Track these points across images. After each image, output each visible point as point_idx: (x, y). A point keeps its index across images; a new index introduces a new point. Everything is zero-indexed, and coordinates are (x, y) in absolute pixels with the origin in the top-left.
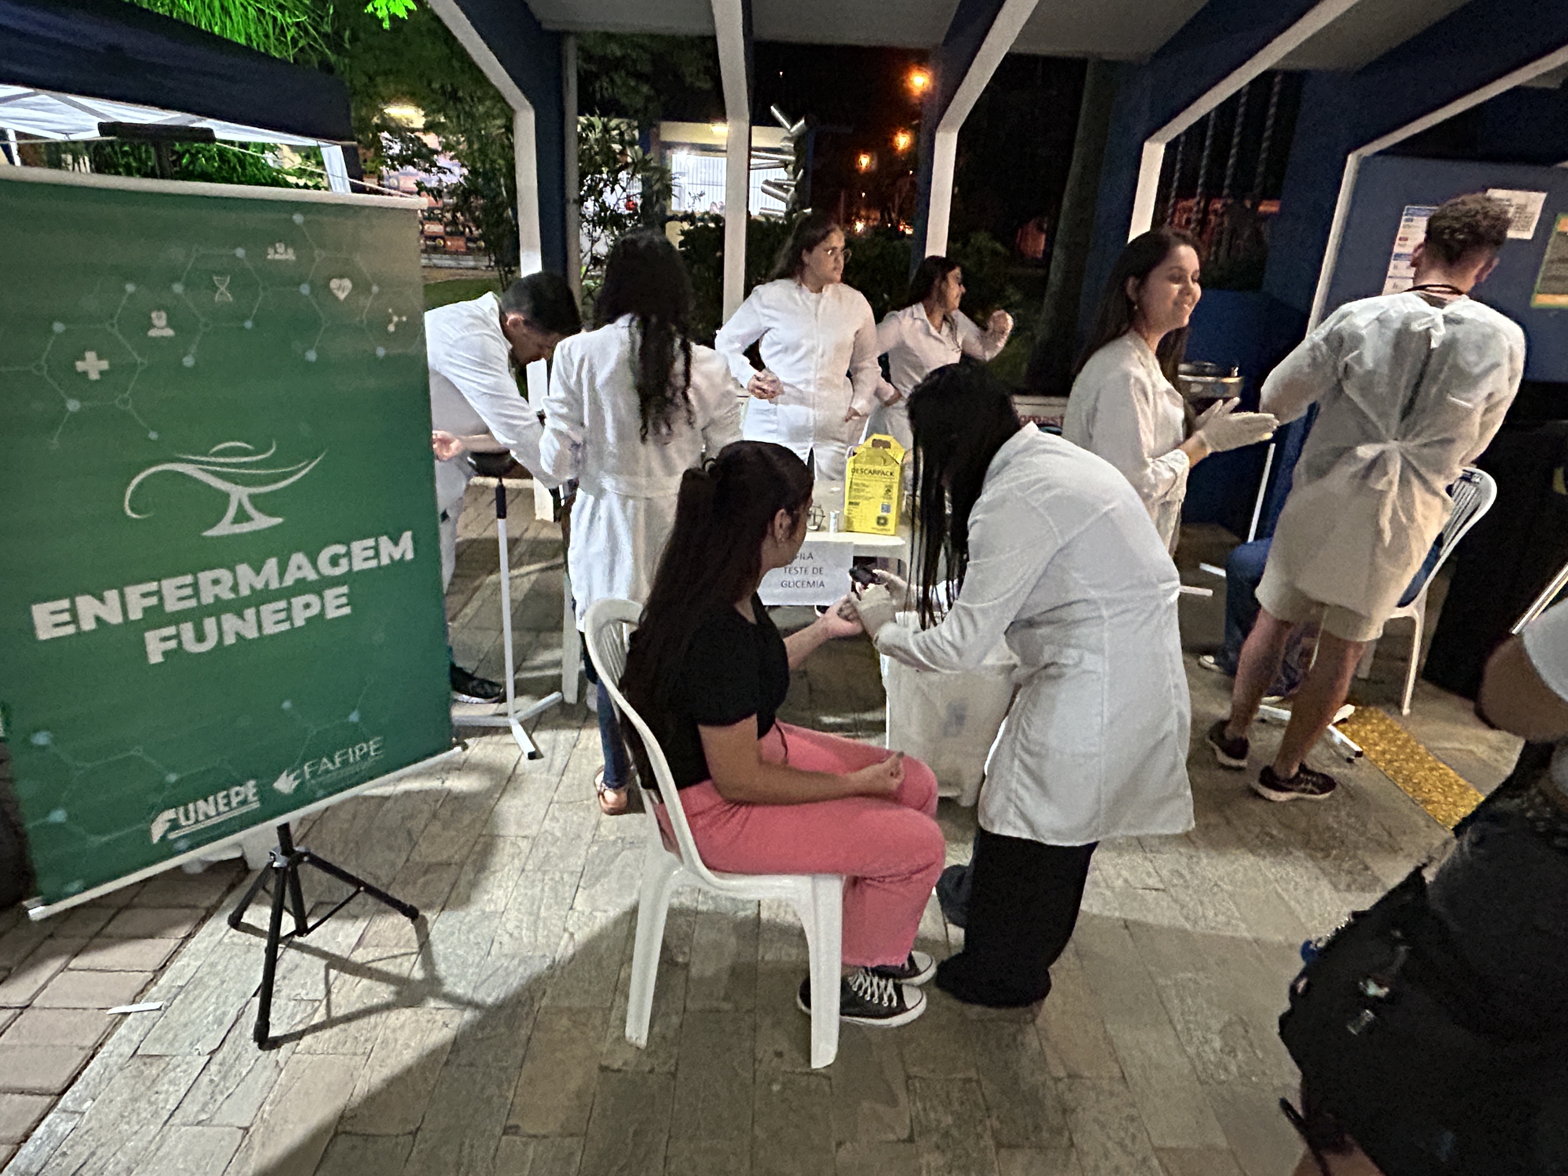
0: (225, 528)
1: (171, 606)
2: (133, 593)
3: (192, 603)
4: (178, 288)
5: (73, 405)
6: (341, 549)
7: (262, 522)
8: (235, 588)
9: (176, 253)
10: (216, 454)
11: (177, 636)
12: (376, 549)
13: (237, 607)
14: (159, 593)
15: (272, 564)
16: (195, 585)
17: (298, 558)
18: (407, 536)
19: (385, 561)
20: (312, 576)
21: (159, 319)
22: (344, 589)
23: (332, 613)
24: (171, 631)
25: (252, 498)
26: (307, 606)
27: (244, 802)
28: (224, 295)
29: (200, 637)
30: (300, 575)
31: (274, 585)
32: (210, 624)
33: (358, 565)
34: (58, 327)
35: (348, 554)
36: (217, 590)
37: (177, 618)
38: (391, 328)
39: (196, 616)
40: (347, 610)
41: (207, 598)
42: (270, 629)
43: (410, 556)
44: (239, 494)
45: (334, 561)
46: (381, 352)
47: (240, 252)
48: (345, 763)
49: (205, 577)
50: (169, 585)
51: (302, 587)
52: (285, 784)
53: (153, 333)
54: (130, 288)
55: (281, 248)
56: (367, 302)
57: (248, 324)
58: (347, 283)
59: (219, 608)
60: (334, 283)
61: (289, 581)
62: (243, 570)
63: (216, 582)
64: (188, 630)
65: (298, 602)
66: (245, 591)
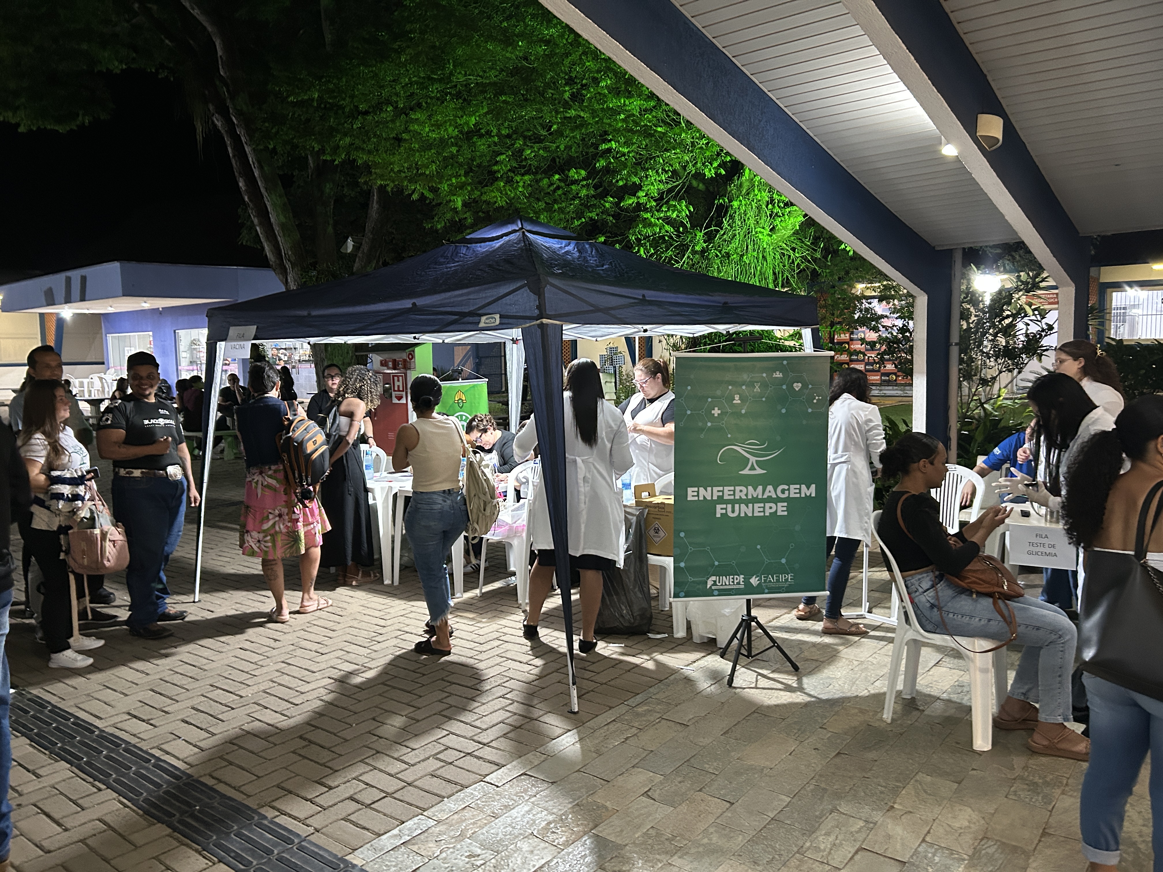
0: (746, 472)
1: (726, 497)
2: (715, 489)
3: (732, 497)
4: (744, 387)
5: (709, 424)
6: (786, 487)
7: (759, 471)
8: (746, 495)
9: (745, 377)
10: (747, 444)
11: (726, 509)
12: (800, 489)
13: (747, 502)
14: (723, 491)
15: (760, 488)
16: (734, 491)
17: (770, 488)
18: (813, 486)
19: (803, 495)
20: (774, 496)
21: (737, 397)
22: (785, 504)
23: (779, 513)
24: (724, 506)
25: (757, 461)
26: (771, 508)
27: (738, 583)
28: (757, 389)
29: (733, 512)
30: (770, 494)
31: (760, 497)
32: (737, 506)
33: (792, 496)
34: (710, 400)
35: (789, 490)
36: (741, 494)
37: (727, 502)
38: (815, 401)
39: (733, 502)
40: (786, 513)
41: (737, 497)
42: (756, 514)
43: (813, 495)
44: (753, 459)
45: (783, 491)
46: (810, 410)
47: (764, 375)
48: (778, 581)
49: (738, 488)
50: (726, 489)
51: (770, 500)
52: (754, 581)
53: (735, 402)
54: (730, 387)
55: (778, 373)
56: (806, 392)
57: (764, 399)
58: (800, 385)
59: (740, 501)
60: (795, 385)
61: (765, 496)
62: (750, 488)
63: (741, 491)
64: (729, 507)
65: (768, 505)
66: (750, 497)
